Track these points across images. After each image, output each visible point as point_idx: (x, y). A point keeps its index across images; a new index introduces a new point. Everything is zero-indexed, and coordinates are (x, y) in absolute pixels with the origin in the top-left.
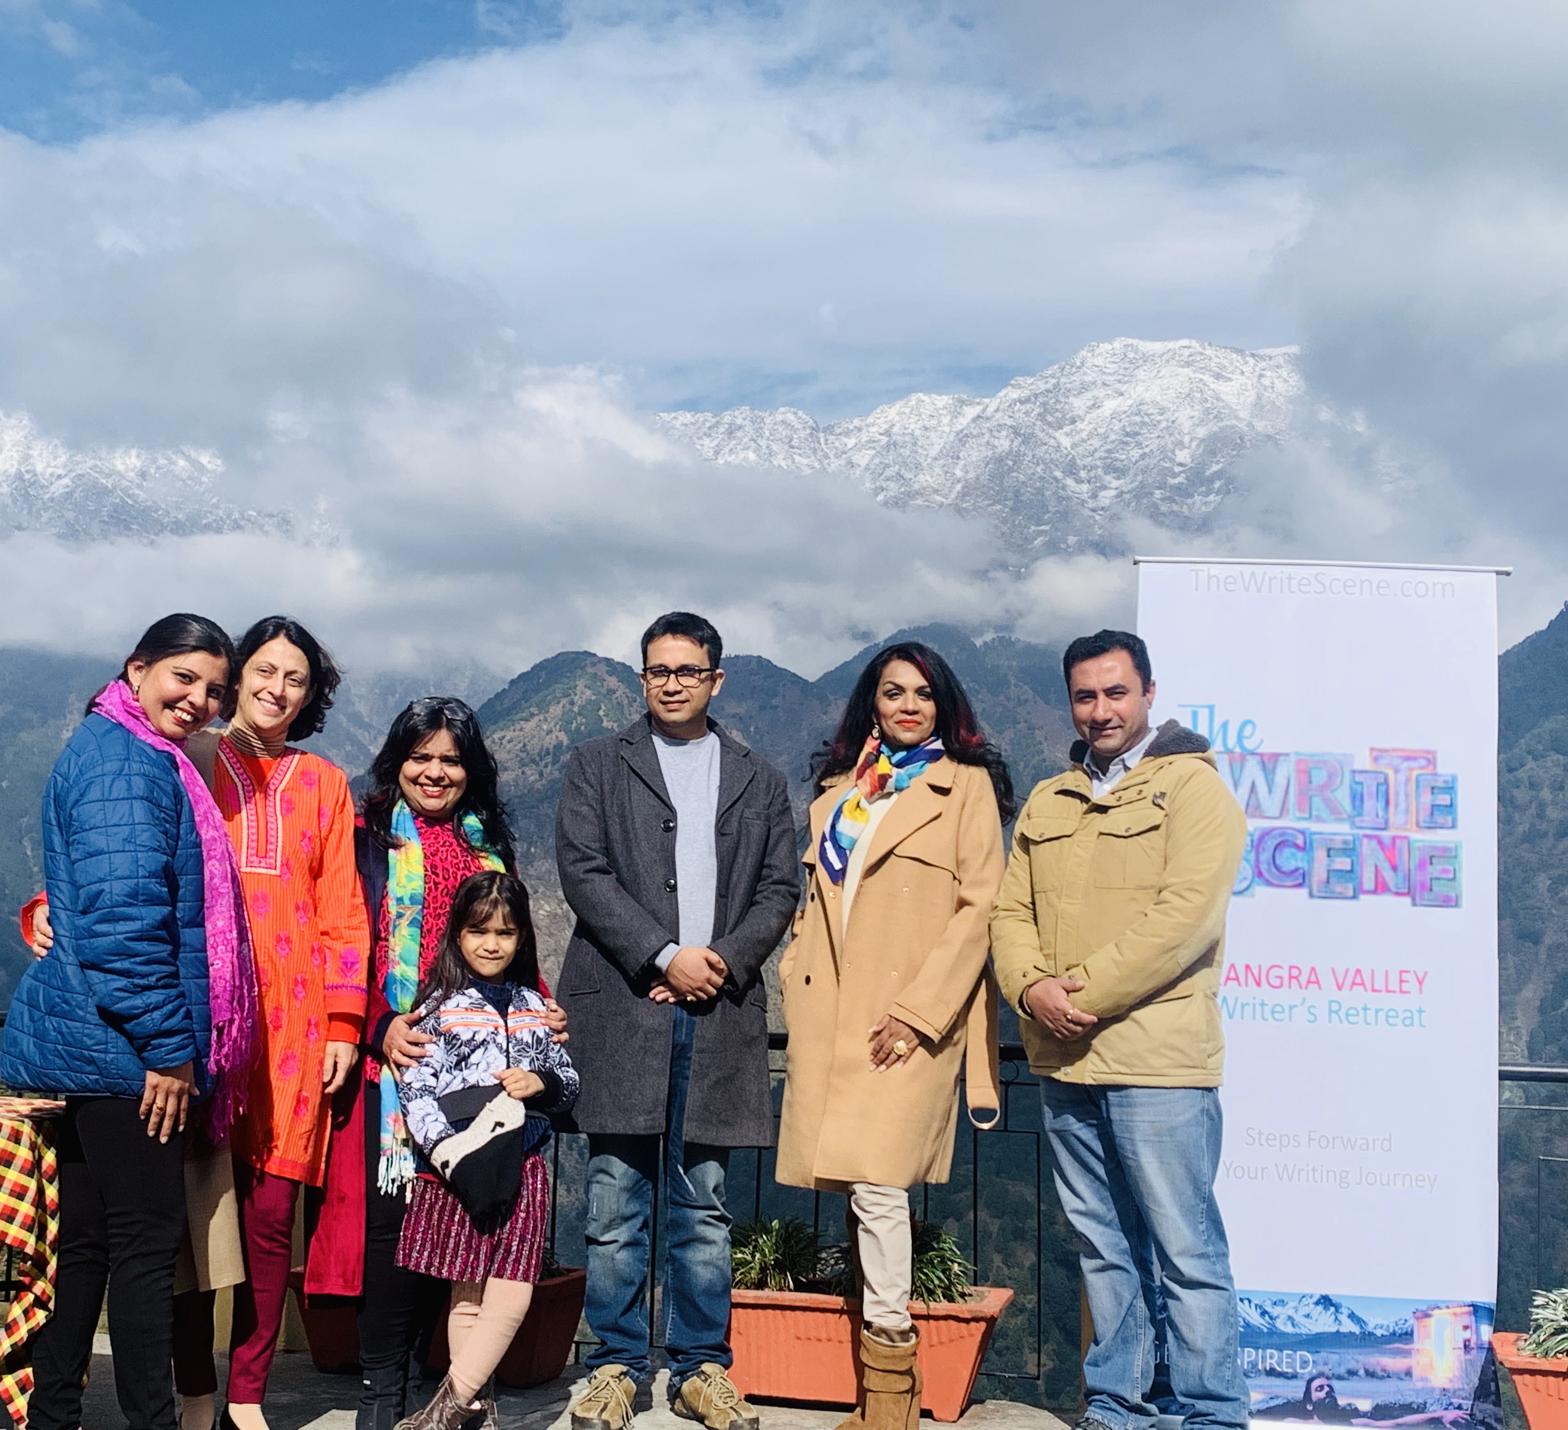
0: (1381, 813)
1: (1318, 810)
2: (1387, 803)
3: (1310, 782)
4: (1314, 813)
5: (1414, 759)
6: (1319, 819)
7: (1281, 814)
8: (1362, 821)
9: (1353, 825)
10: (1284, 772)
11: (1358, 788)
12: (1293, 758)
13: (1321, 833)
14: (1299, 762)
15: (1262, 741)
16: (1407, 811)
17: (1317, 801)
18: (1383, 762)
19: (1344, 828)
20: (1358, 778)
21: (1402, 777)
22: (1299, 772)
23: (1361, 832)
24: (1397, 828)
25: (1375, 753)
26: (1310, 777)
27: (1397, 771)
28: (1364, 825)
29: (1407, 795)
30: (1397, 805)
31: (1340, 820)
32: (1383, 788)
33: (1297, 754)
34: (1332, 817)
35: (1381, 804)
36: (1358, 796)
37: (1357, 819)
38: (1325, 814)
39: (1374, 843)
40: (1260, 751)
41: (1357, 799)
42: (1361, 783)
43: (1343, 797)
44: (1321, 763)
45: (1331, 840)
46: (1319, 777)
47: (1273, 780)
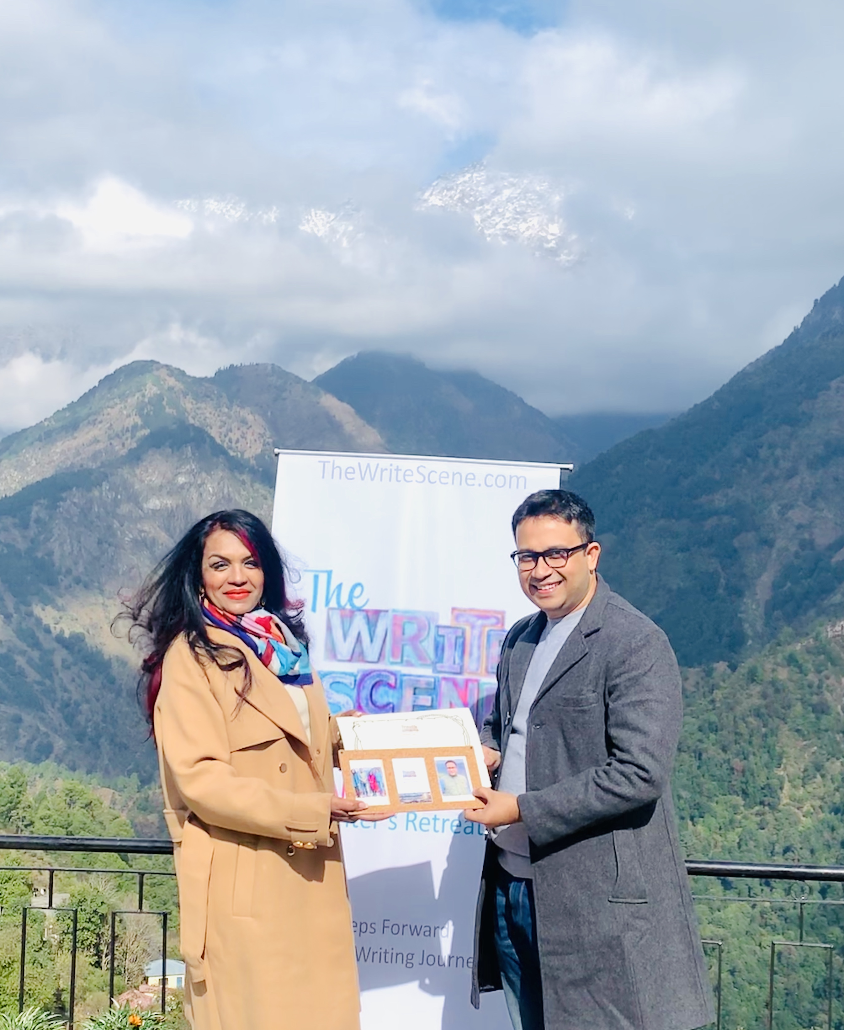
0: (457, 661)
1: (408, 656)
2: (463, 652)
3: (403, 634)
4: (405, 658)
5: (487, 618)
6: (409, 664)
7: (379, 659)
8: (442, 667)
9: (435, 670)
10: (382, 625)
11: (440, 640)
12: (390, 614)
13: (410, 675)
14: (395, 617)
15: (368, 600)
16: (479, 658)
17: (408, 649)
18: (462, 619)
19: (428, 671)
20: (441, 632)
21: (476, 632)
22: (395, 625)
23: (441, 675)
24: (470, 673)
25: (456, 612)
26: (404, 630)
27: (473, 627)
28: (443, 670)
29: (479, 647)
30: (471, 654)
31: (424, 665)
32: (460, 641)
33: (394, 611)
34: (420, 662)
35: (457, 654)
36: (440, 647)
37: (438, 665)
38: (413, 660)
39: (450, 685)
40: (365, 608)
41: (439, 648)
42: (443, 636)
43: (428, 646)
44: (412, 618)
45: (418, 681)
46: (410, 630)
47: (374, 632)
